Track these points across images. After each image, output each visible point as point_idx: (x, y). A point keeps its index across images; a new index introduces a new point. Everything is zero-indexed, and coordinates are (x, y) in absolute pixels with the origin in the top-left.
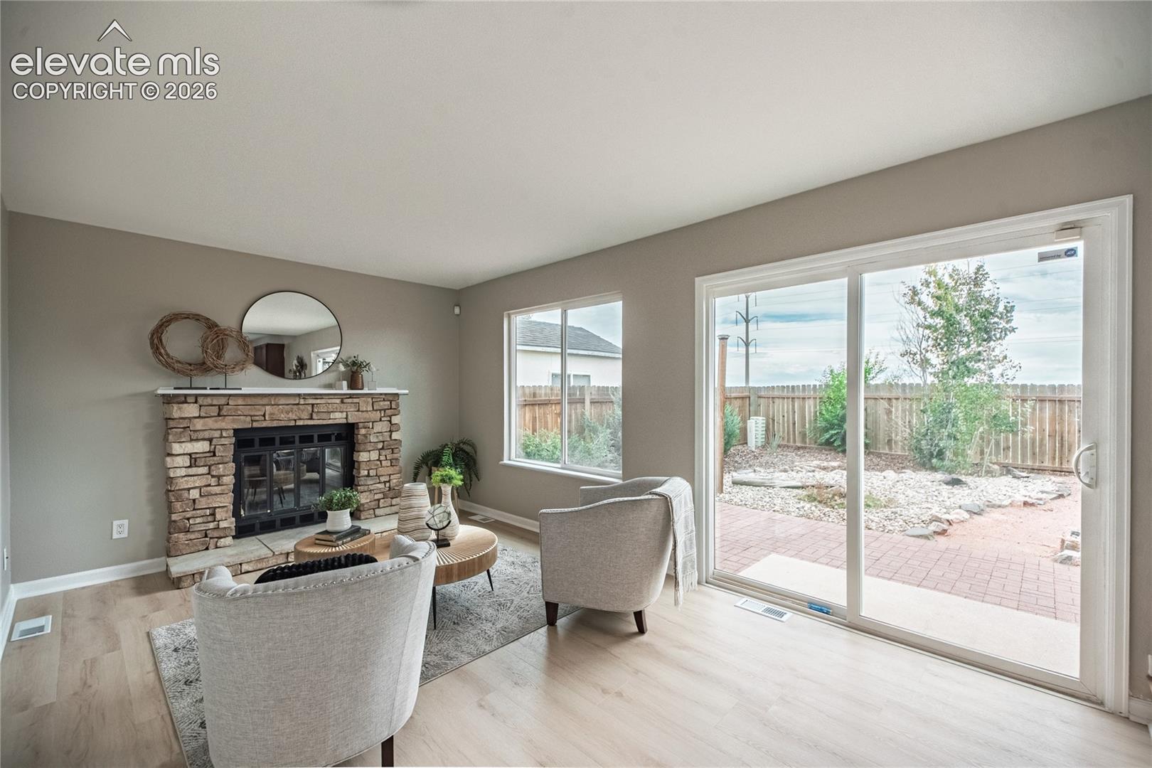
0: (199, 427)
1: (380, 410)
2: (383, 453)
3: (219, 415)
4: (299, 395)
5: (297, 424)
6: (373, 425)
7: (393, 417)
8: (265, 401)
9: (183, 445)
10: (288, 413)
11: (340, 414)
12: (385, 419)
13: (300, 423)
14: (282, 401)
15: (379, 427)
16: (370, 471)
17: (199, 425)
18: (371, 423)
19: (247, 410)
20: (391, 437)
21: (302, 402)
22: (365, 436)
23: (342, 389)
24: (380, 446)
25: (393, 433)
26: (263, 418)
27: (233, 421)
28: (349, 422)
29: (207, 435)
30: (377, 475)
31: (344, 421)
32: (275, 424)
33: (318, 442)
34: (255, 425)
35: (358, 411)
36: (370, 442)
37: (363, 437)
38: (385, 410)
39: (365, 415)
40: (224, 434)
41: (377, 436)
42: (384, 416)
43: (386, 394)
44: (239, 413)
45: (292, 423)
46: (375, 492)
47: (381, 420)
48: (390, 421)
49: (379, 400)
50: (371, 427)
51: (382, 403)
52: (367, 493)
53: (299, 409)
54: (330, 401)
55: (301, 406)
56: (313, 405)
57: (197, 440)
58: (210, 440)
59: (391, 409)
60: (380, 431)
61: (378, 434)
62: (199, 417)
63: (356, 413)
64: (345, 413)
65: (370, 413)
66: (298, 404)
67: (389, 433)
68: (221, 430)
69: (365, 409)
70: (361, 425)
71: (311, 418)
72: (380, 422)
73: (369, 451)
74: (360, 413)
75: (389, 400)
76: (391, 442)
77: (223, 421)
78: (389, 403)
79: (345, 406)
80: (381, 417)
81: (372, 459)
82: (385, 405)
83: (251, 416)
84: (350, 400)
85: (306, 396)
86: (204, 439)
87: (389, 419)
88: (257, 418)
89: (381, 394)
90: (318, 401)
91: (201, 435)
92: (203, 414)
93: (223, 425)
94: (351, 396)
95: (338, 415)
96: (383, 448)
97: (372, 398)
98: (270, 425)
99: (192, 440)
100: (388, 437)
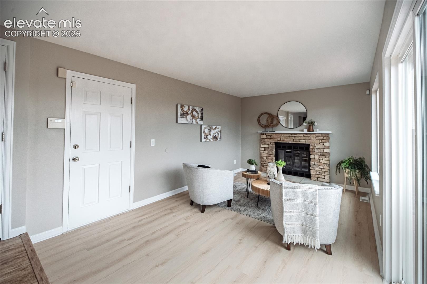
0: (266, 141)
1: (320, 140)
2: (321, 157)
3: (270, 138)
4: (289, 133)
5: (289, 142)
6: (316, 145)
7: (325, 143)
8: (280, 135)
9: (263, 145)
10: (287, 139)
11: (303, 140)
12: (321, 143)
13: (290, 142)
14: (285, 135)
15: (318, 146)
16: (315, 163)
17: (266, 140)
18: (315, 145)
19: (276, 137)
20: (324, 151)
21: (290, 136)
22: (312, 149)
23: (304, 132)
24: (319, 154)
25: (325, 149)
26: (280, 140)
27: (273, 140)
28: (307, 143)
29: (267, 143)
30: (318, 165)
31: (305, 143)
32: (283, 142)
33: (299, 149)
34: (279, 142)
35: (310, 140)
36: (315, 152)
37: (311, 149)
38: (321, 140)
39: (313, 141)
40: (271, 144)
41: (318, 150)
42: (321, 142)
43: (321, 134)
44: (274, 138)
45: (288, 142)
46: (317, 171)
47: (319, 144)
48: (324, 144)
49: (319, 136)
50: (315, 146)
51: (319, 137)
52: (314, 171)
53: (290, 138)
54: (299, 136)
55: (290, 137)
56: (294, 137)
57: (266, 144)
58: (268, 144)
59: (324, 140)
60: (319, 148)
61: (318, 149)
62: (266, 139)
63: (309, 140)
64: (305, 140)
65: (315, 141)
66: (289, 136)
67: (323, 149)
68: (271, 142)
69: (312, 139)
70: (311, 145)
71: (293, 141)
72: (320, 145)
73: (314, 155)
74: (311, 140)
75: (323, 136)
76: (324, 153)
77: (271, 140)
78: (323, 137)
79: (305, 138)
80: (320, 143)
81: (315, 158)
82: (321, 138)
83: (278, 139)
84: (306, 136)
85: (291, 134)
86: (267, 144)
87: (323, 144)
88: (279, 140)
89: (319, 134)
90: (295, 136)
91: (266, 143)
92: (267, 138)
93: (271, 141)
94: (307, 134)
95: (302, 141)
96: (320, 155)
97: (316, 135)
98: (282, 142)
99: (265, 144)
100: (323, 151)
